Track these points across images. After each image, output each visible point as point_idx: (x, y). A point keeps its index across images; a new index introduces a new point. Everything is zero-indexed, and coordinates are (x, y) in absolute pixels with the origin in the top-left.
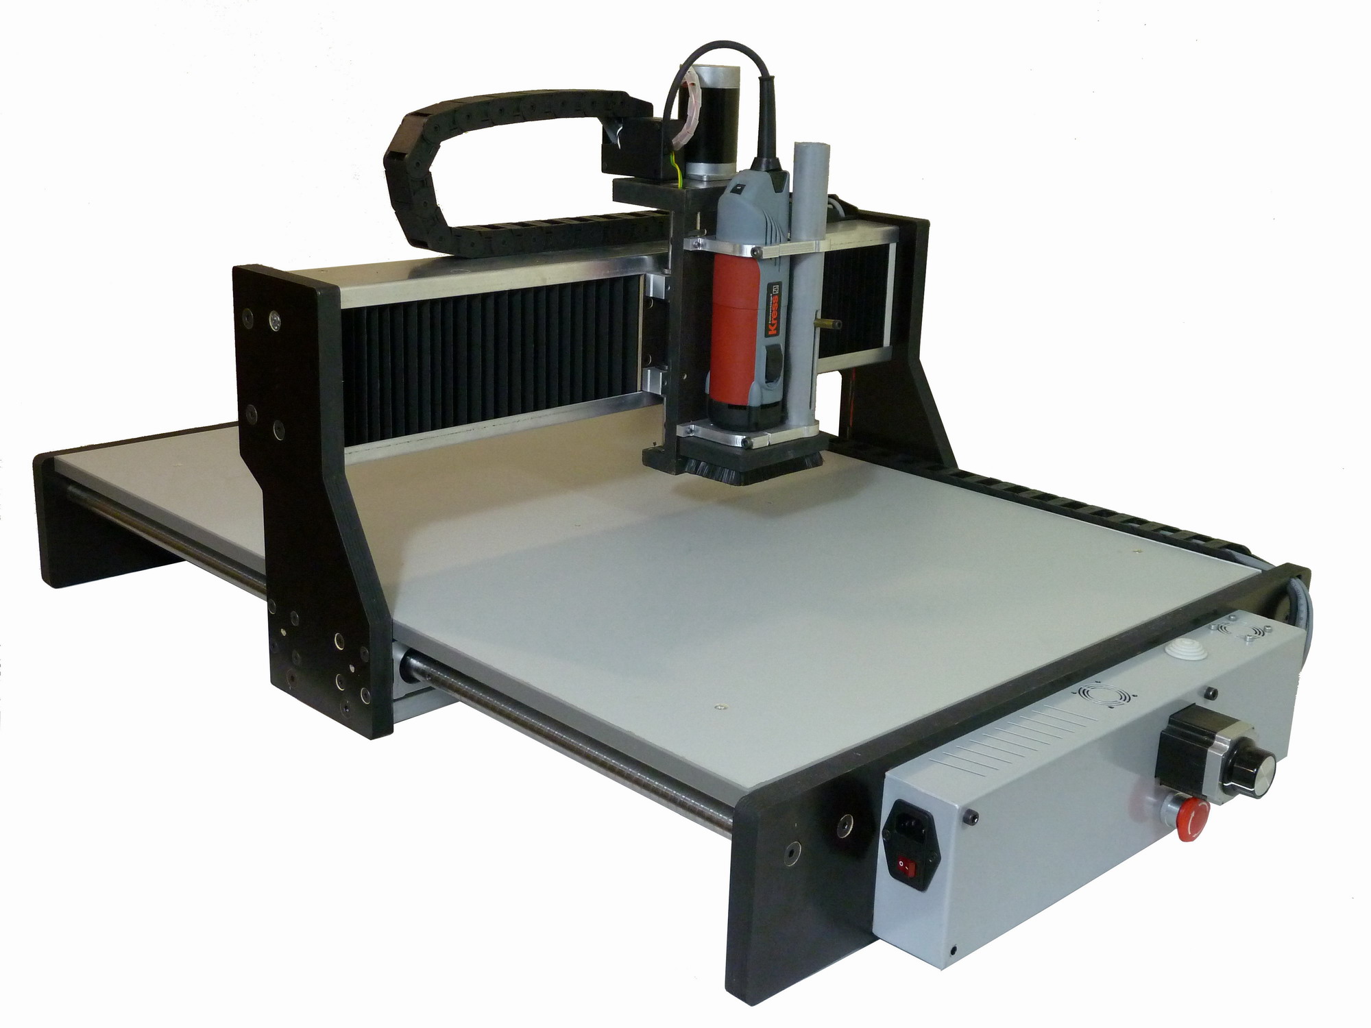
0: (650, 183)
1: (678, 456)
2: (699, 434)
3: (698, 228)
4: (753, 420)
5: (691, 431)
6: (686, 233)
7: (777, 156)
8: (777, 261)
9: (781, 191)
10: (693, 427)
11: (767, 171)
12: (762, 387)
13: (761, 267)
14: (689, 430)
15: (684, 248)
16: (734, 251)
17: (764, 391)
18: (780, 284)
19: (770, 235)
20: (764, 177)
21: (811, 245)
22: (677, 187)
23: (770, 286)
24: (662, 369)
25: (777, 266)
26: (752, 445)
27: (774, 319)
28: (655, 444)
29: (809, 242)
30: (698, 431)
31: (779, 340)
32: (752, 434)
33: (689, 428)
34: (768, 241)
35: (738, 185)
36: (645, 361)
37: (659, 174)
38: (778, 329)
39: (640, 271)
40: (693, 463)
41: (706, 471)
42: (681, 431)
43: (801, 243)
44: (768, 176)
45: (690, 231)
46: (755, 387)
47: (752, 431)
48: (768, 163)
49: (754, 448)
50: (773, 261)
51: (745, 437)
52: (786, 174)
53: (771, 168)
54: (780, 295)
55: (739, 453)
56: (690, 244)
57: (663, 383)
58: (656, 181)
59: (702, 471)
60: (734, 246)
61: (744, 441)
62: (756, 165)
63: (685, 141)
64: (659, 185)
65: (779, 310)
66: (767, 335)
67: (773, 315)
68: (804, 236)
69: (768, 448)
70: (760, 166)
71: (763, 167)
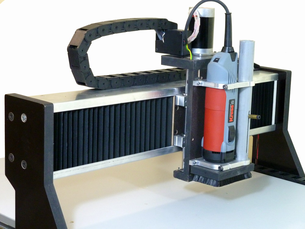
0: (177, 57)
1: (190, 173)
2: (199, 164)
3: (199, 76)
4: (223, 159)
5: (196, 163)
6: (194, 78)
7: (233, 46)
8: (233, 90)
9: (234, 61)
10: (196, 161)
11: (229, 52)
12: (227, 144)
13: (227, 93)
14: (195, 163)
15: (193, 85)
16: (215, 86)
17: (228, 146)
18: (234, 100)
19: (230, 80)
20: (227, 55)
21: (247, 83)
22: (190, 59)
23: (230, 101)
24: (182, 136)
25: (233, 92)
26: (223, 169)
27: (232, 115)
28: (179, 168)
29: (247, 82)
30: (198, 163)
31: (234, 124)
32: (222, 164)
33: (195, 162)
34: (230, 82)
35: (216, 58)
36: (175, 132)
37: (181, 54)
38: (233, 119)
39: (173, 95)
40: (197, 177)
41: (203, 180)
42: (191, 163)
43: (243, 83)
44: (229, 54)
45: (195, 78)
46: (224, 144)
47: (222, 163)
48: (229, 49)
49: (224, 170)
50: (232, 90)
51: (219, 166)
52: (236, 53)
53: (230, 51)
54: (234, 105)
55: (217, 172)
56: (195, 83)
57: (183, 142)
58: (180, 56)
59: (201, 180)
60: (215, 84)
61: (219, 168)
62: (223, 50)
63: (193, 40)
64: (181, 58)
65: (234, 111)
66: (229, 122)
67: (231, 113)
68: (244, 80)
69: (229, 171)
70: (226, 50)
71: (227, 51)
